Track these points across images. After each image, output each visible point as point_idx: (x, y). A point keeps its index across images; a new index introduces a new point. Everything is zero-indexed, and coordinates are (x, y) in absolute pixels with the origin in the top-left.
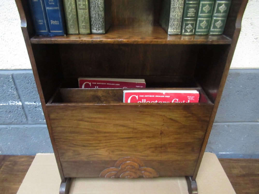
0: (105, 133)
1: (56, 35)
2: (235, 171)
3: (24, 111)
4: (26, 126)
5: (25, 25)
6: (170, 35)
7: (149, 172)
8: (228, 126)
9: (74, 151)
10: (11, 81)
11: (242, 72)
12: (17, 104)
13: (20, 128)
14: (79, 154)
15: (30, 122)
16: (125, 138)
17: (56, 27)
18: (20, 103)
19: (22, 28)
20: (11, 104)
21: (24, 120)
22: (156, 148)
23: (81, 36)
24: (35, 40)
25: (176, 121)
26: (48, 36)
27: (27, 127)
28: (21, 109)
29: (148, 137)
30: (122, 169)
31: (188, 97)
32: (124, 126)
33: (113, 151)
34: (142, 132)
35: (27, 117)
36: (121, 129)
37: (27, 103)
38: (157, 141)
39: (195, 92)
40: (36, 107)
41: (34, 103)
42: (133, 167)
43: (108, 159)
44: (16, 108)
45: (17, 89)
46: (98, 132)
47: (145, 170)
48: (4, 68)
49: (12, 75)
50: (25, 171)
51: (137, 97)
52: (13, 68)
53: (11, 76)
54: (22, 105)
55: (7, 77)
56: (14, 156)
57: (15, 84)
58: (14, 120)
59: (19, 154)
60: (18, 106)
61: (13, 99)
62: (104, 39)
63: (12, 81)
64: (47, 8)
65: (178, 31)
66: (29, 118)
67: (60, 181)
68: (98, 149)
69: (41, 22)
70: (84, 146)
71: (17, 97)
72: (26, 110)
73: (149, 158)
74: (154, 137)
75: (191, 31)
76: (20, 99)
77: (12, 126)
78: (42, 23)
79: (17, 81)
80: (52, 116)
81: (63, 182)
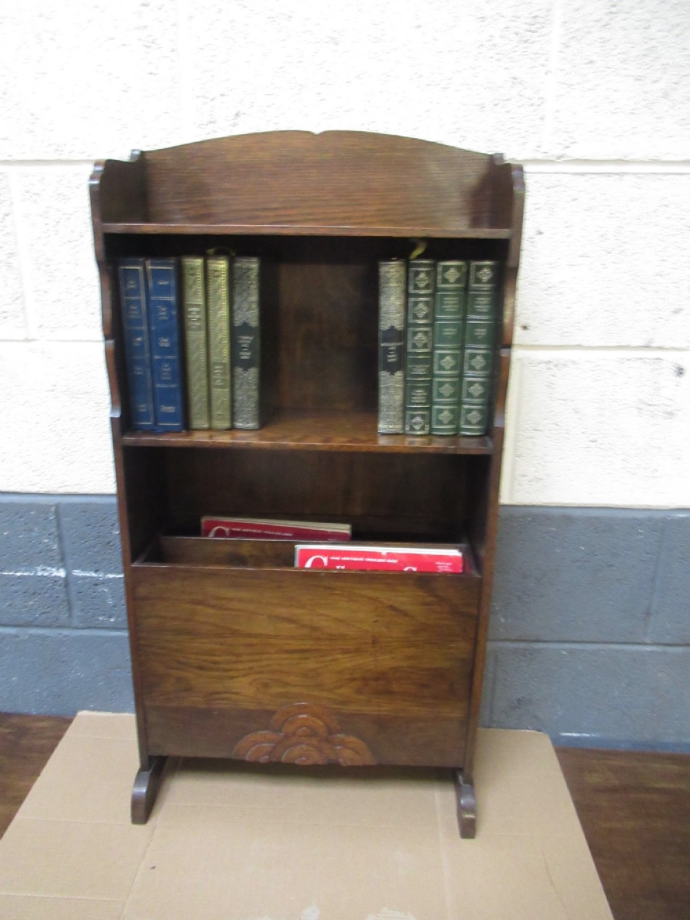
0: (250, 635)
1: (168, 431)
2: (594, 779)
3: (68, 593)
4: (66, 632)
5: (117, 415)
6: (383, 434)
7: (352, 749)
8: (571, 652)
9: (179, 679)
10: (51, 518)
11: (579, 513)
12: (55, 574)
13: (48, 637)
14: (189, 689)
15: (76, 622)
16: (294, 651)
17: (168, 417)
18: (62, 573)
19: (112, 419)
20: (40, 574)
21: (64, 617)
22: (365, 680)
23: (213, 433)
24: (129, 439)
25: (405, 614)
26: (151, 431)
27: (66, 636)
28: (60, 588)
29: (345, 652)
30: (287, 737)
31: (438, 563)
32: (290, 620)
33: (266, 685)
34: (332, 638)
35: (70, 609)
36: (286, 628)
37: (77, 573)
38: (367, 662)
39: (454, 553)
40: (96, 585)
41: (94, 575)
42: (313, 733)
43: (252, 706)
44: (50, 585)
45: (60, 538)
46: (235, 633)
47: (342, 743)
48: (43, 490)
49: (58, 506)
50: (46, 752)
51: (325, 560)
52: (62, 491)
53: (54, 508)
54: (66, 579)
55: (44, 509)
56: (19, 715)
57: (59, 526)
58: (40, 615)
59: (34, 712)
60: (55, 580)
61: (49, 562)
62: (254, 440)
63: (55, 518)
64: (158, 386)
65: (397, 428)
66: (76, 612)
67: (137, 765)
68: (232, 678)
69: (143, 408)
70: (201, 668)
71: (58, 557)
72: (73, 588)
73: (352, 708)
74: (358, 651)
75: (423, 428)
76: (62, 561)
77: (33, 631)
78: (144, 410)
79: (64, 520)
80: (142, 591)
81: (142, 769)
